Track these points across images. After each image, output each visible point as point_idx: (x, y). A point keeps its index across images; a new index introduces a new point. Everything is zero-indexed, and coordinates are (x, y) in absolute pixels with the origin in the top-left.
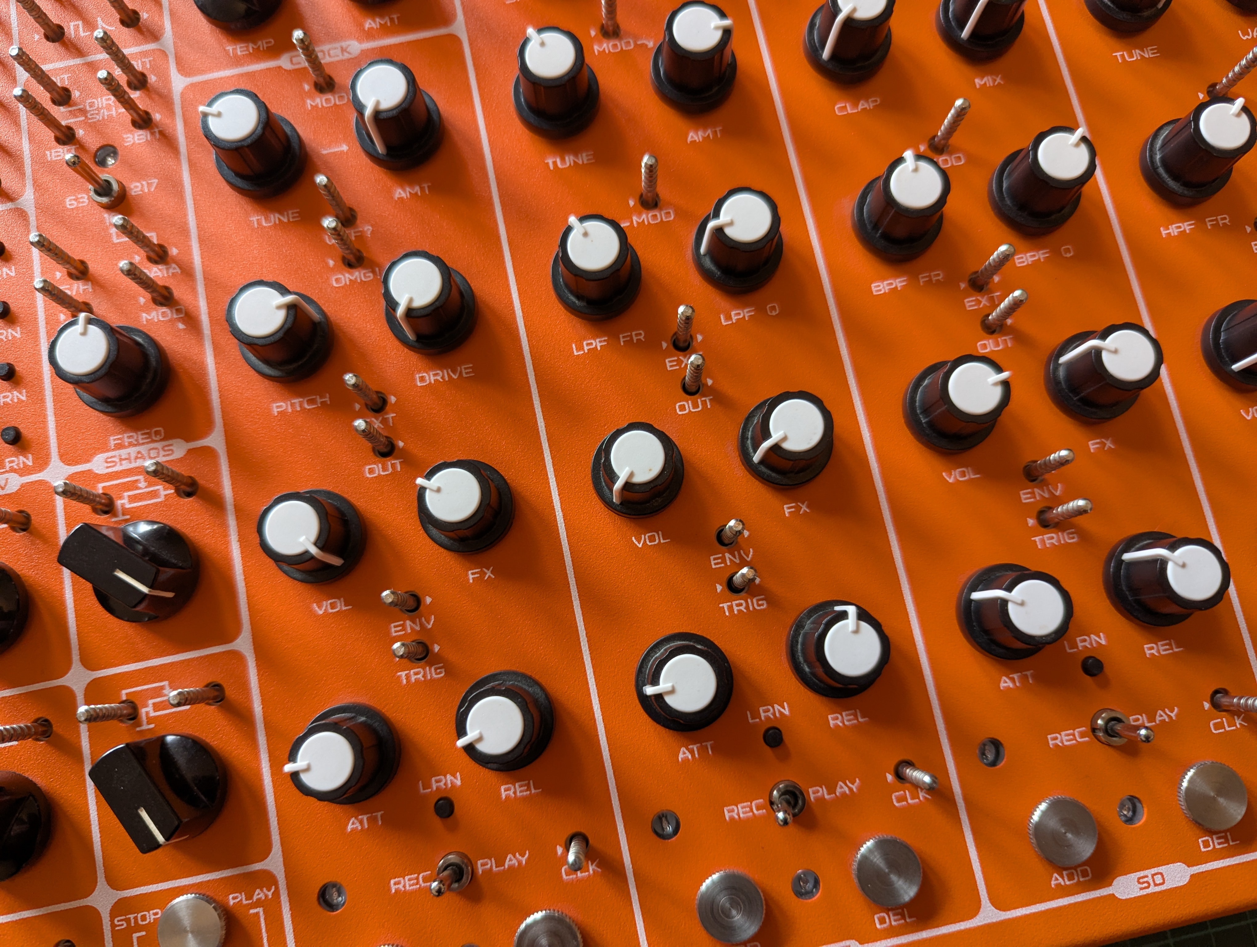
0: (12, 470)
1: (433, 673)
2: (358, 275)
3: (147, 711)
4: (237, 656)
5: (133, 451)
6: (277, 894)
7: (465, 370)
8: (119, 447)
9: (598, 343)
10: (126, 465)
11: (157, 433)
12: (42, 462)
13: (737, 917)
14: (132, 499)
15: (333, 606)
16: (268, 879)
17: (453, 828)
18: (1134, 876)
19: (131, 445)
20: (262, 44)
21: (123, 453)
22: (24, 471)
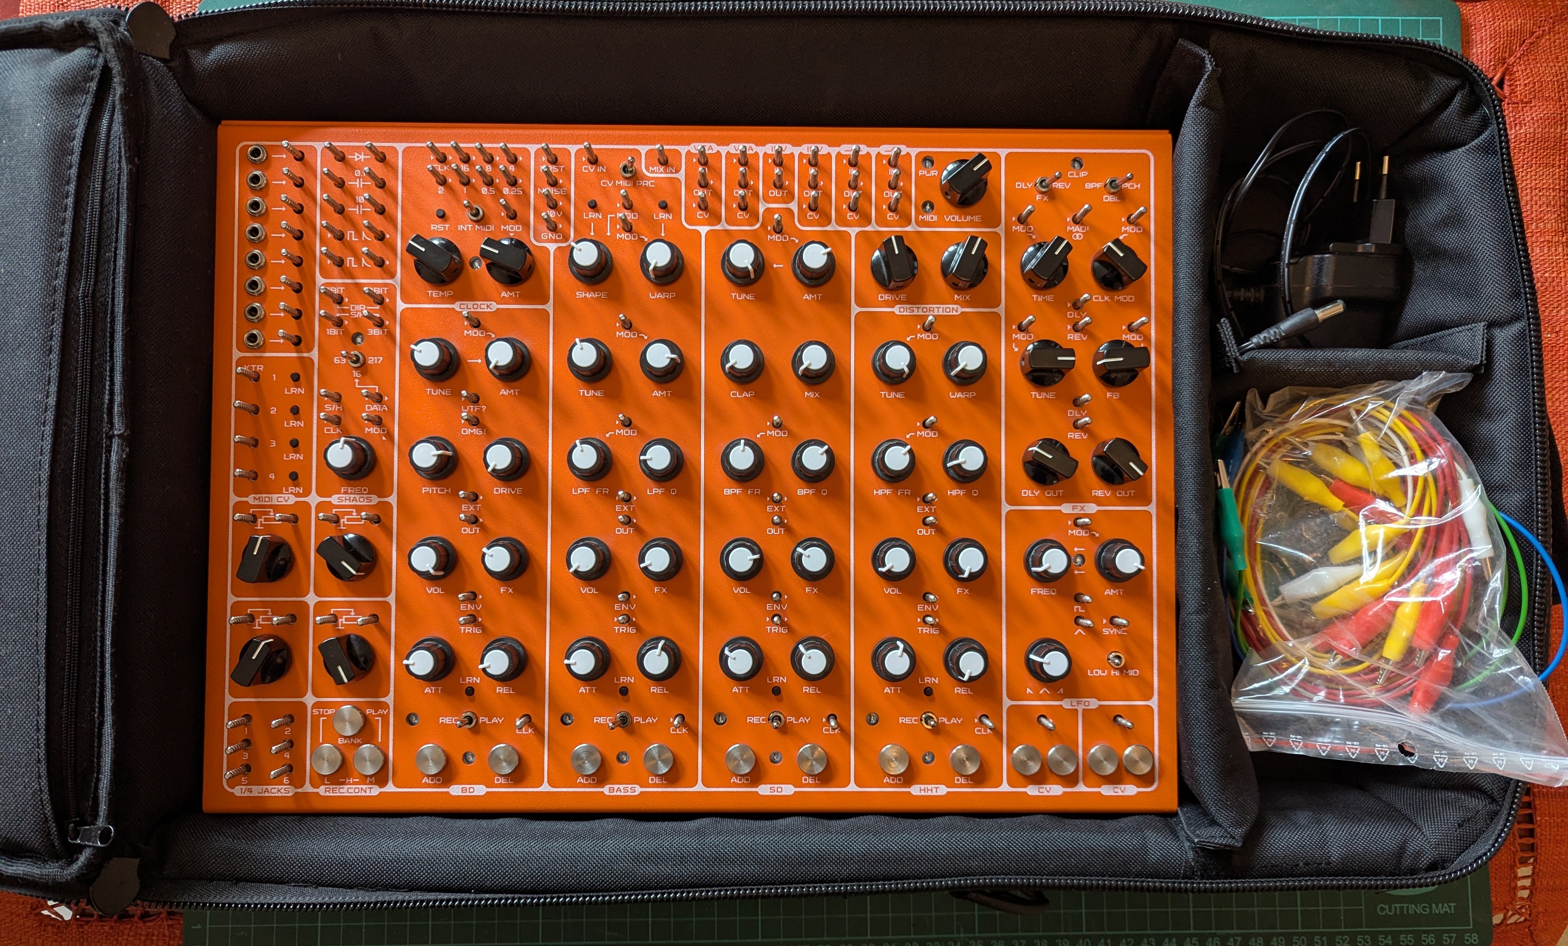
0: (292, 493)
1: (476, 630)
2: (476, 431)
3: (342, 620)
4: (387, 604)
5: (352, 496)
6: (388, 713)
7: (518, 490)
8: (346, 493)
9: (585, 491)
10: (348, 503)
11: (365, 490)
12: (307, 493)
13: (587, 765)
14: (348, 520)
15: (436, 590)
16: (385, 706)
17: (472, 701)
18: (769, 786)
19: (351, 493)
20: (447, 294)
21: (347, 496)
22: (297, 495)
